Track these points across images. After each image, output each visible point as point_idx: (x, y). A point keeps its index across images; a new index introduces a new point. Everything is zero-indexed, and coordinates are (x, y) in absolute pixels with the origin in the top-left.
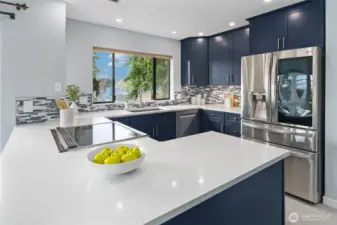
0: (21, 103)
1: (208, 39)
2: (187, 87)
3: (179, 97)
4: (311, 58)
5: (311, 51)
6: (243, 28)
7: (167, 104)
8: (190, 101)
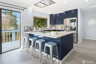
0: (25, 27)
1: (56, 15)
2: (51, 25)
3: (49, 27)
4: (75, 19)
5: (75, 18)
6: (63, 13)
7: (47, 29)
8: (51, 28)
